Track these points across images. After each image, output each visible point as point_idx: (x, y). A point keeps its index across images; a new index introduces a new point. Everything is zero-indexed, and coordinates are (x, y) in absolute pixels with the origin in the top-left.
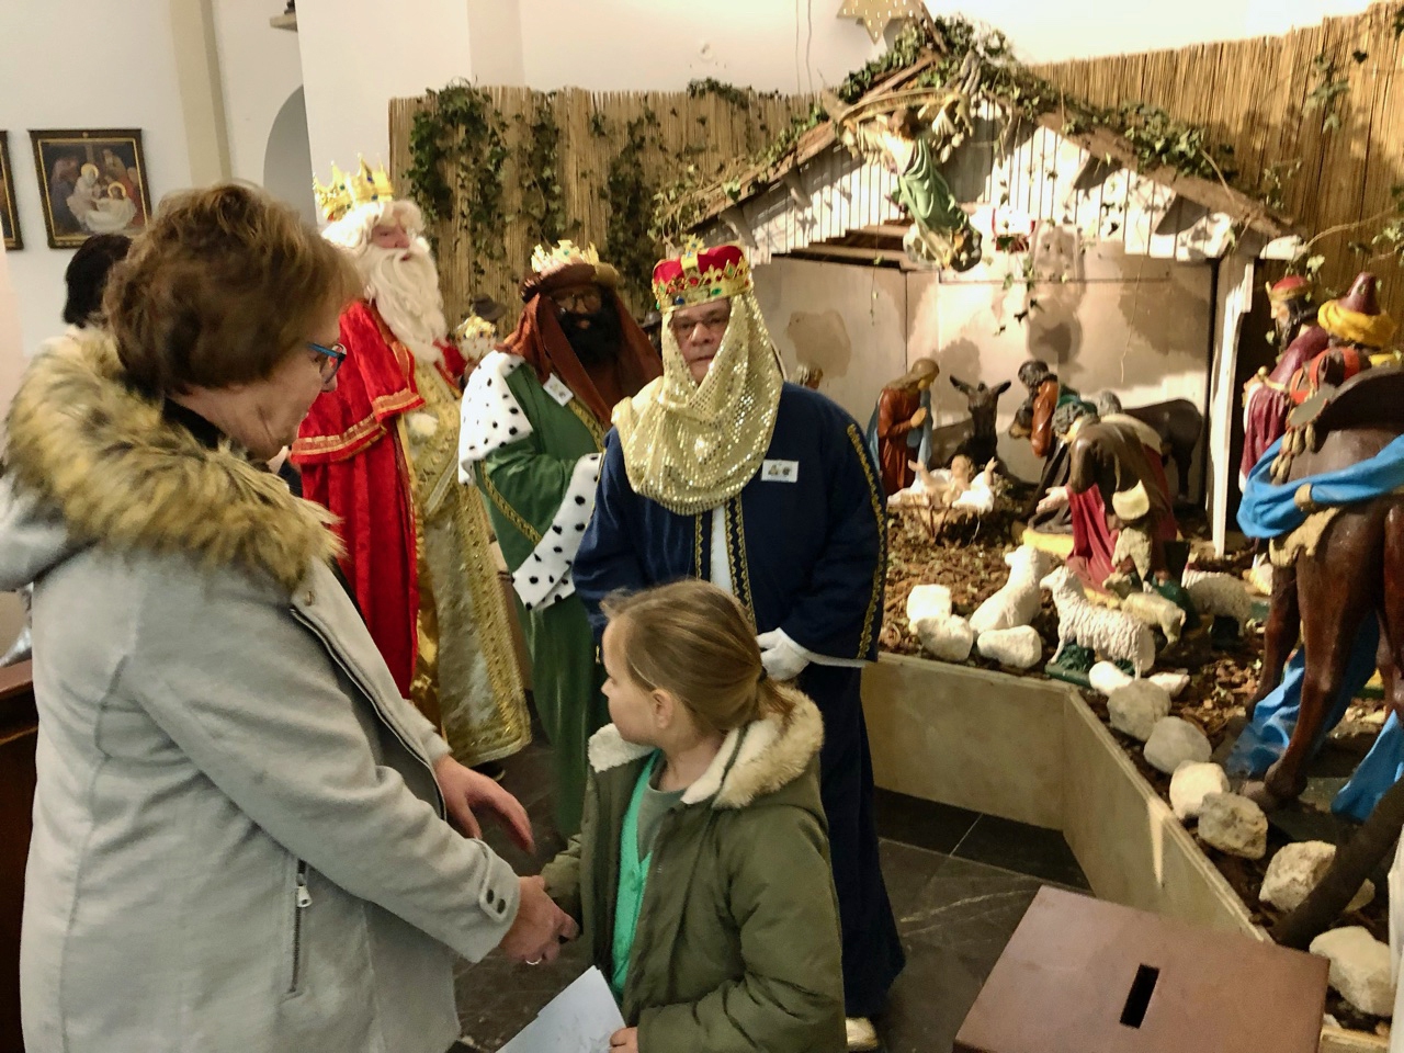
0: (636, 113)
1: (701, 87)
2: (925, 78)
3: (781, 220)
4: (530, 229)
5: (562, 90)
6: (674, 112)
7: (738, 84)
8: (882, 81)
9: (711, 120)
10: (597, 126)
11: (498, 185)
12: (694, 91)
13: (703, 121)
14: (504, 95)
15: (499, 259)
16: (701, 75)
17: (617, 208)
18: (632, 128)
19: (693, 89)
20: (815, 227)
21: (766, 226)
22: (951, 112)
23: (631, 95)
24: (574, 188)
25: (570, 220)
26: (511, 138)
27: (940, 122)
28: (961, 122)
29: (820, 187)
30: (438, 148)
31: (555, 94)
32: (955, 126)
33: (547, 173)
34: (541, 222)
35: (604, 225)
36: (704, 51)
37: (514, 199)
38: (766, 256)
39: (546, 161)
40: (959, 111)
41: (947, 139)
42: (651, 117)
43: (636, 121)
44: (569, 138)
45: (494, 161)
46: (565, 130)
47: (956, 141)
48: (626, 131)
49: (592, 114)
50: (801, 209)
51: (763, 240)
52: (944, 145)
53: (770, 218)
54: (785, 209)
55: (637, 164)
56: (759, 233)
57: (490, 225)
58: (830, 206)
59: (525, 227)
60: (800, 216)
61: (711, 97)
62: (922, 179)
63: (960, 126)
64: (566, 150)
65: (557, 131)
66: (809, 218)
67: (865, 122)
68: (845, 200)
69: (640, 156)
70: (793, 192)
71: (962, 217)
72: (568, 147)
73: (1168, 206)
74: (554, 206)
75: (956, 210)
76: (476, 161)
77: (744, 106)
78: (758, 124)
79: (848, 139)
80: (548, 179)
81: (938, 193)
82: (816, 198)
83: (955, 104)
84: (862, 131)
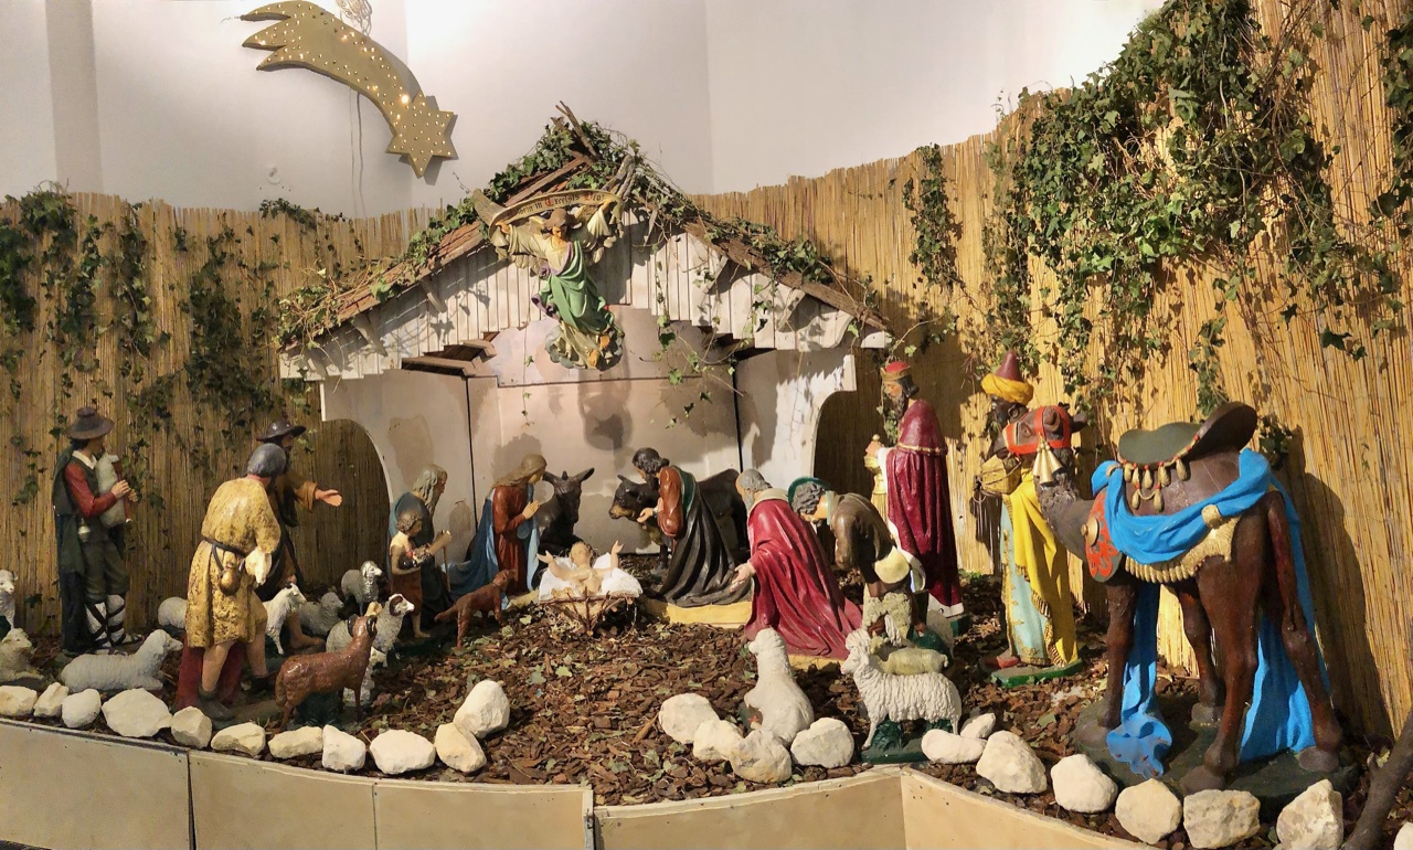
0: (215, 230)
1: (273, 207)
2: (576, 179)
3: (412, 326)
4: (122, 340)
5: (148, 202)
6: (250, 231)
7: (307, 206)
8: (528, 184)
9: (283, 240)
10: (180, 241)
11: (90, 294)
12: (266, 210)
13: (275, 239)
14: (93, 202)
15: (90, 371)
16: (273, 195)
17: (199, 320)
18: (212, 243)
19: (265, 208)
20: (452, 331)
21: (395, 332)
22: (607, 215)
23: (211, 211)
24: (161, 299)
25: (158, 332)
26: (103, 245)
27: (595, 223)
28: (615, 225)
29: (456, 290)
30: (20, 257)
31: (140, 205)
32: (609, 226)
33: (137, 284)
34: (132, 333)
35: (186, 340)
36: (272, 174)
37: (105, 309)
38: (396, 363)
39: (135, 273)
40: (615, 213)
41: (602, 238)
42: (230, 235)
43: (217, 237)
44: (155, 249)
45: (88, 268)
46: (151, 242)
47: (607, 244)
48: (206, 248)
49: (174, 230)
50: (435, 314)
51: (392, 346)
52: (596, 248)
53: (400, 324)
54: (416, 314)
55: (218, 281)
56: (388, 339)
57: (81, 337)
58: (466, 310)
59: (115, 339)
60: (434, 320)
61: (282, 216)
62: (577, 280)
63: (613, 228)
64: (153, 261)
65: (145, 243)
66: (445, 321)
67: (516, 224)
68: (482, 305)
69: (219, 270)
70: (430, 295)
71: (609, 316)
72: (155, 259)
73: (795, 305)
74: (143, 317)
75: (603, 311)
76: (66, 269)
77: (313, 226)
78: (326, 244)
79: (498, 241)
80: (138, 290)
81: (591, 295)
82: (451, 302)
83: (612, 205)
84: (514, 232)
